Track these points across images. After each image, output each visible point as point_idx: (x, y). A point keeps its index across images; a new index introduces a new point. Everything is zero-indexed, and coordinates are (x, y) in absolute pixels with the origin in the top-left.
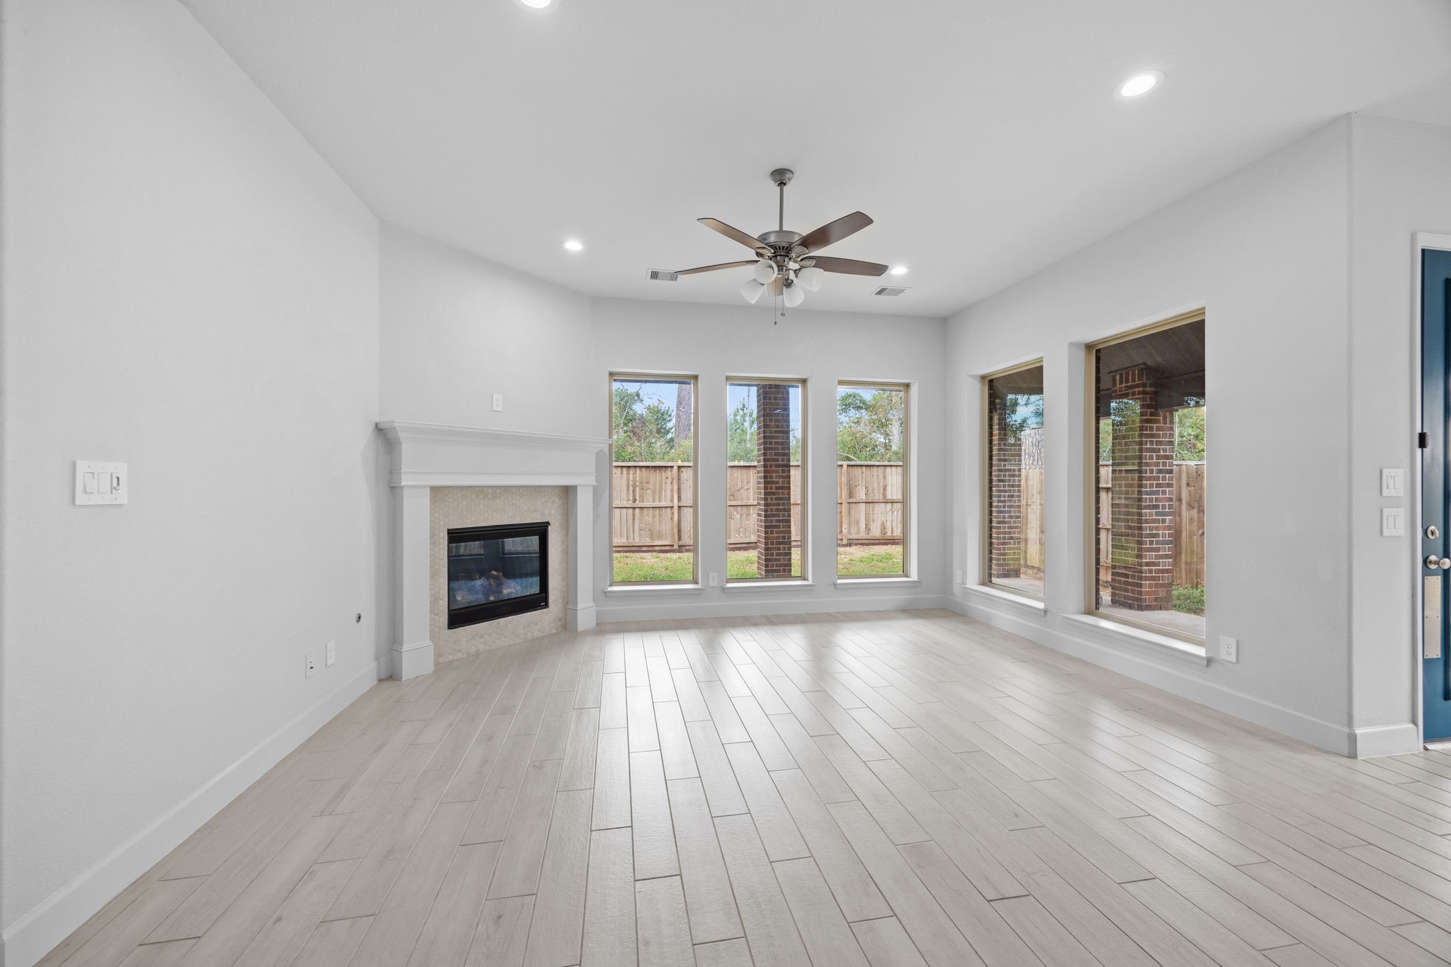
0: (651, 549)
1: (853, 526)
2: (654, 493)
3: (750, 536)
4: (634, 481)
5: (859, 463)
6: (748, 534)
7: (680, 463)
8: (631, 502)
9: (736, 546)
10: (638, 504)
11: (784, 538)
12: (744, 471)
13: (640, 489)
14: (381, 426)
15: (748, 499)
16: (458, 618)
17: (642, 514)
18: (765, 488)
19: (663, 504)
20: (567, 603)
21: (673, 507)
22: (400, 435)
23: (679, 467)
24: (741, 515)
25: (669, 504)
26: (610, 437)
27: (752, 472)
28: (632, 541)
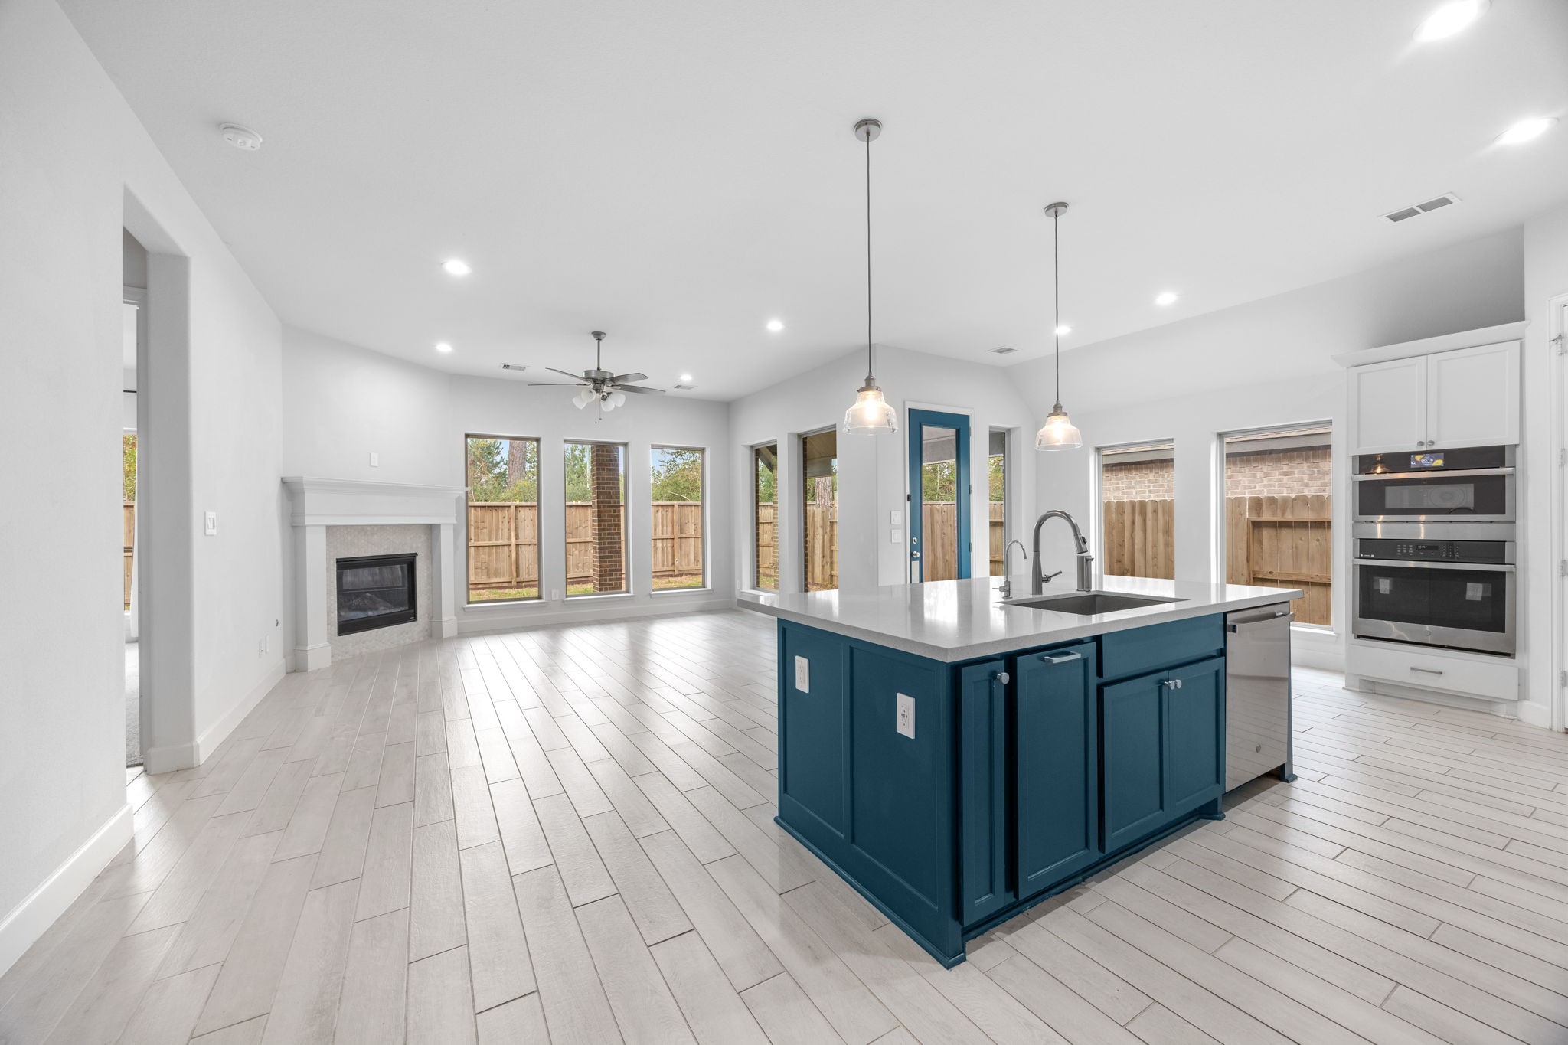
0: (488, 586)
1: (683, 558)
2: (490, 532)
3: (588, 571)
5: (691, 503)
7: (518, 503)
9: (575, 580)
12: (582, 510)
13: (475, 528)
14: (284, 480)
15: (587, 536)
16: (346, 628)
17: (477, 554)
18: (599, 525)
19: (500, 542)
20: (432, 617)
21: (510, 545)
22: (305, 487)
23: (516, 507)
24: (580, 552)
25: (506, 542)
26: (467, 486)
27: (589, 511)
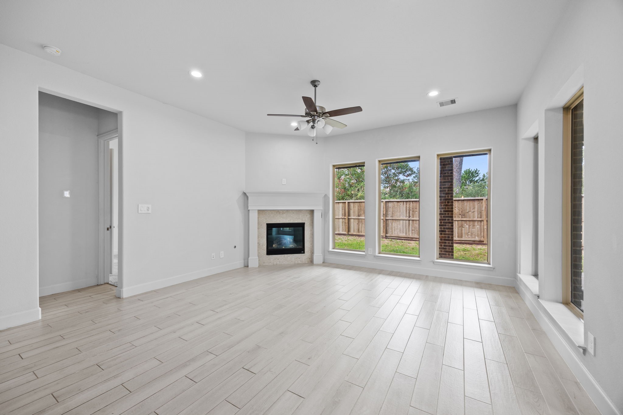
4: (409, 208)
6: (473, 236)
8: (408, 217)
9: (466, 242)
10: (411, 218)
11: (449, 237)
12: (471, 203)
13: (412, 212)
14: (244, 192)
15: (474, 217)
16: (270, 252)
17: (413, 223)
20: (311, 253)
22: (250, 195)
24: (469, 226)
28: (408, 235)
